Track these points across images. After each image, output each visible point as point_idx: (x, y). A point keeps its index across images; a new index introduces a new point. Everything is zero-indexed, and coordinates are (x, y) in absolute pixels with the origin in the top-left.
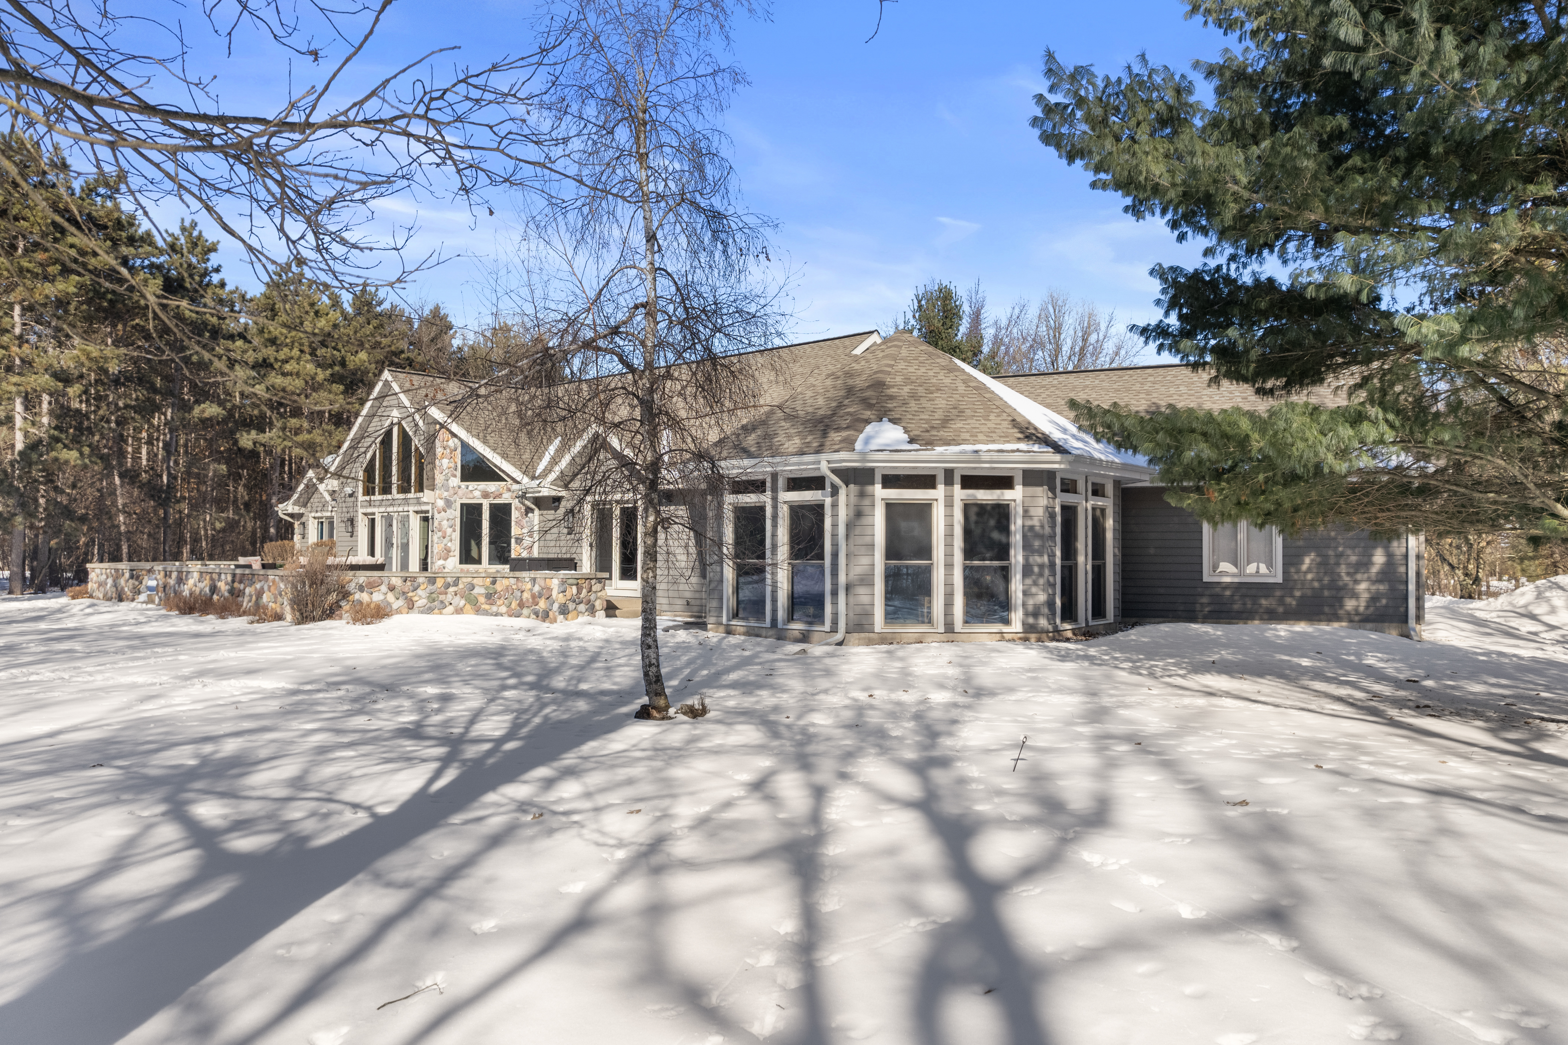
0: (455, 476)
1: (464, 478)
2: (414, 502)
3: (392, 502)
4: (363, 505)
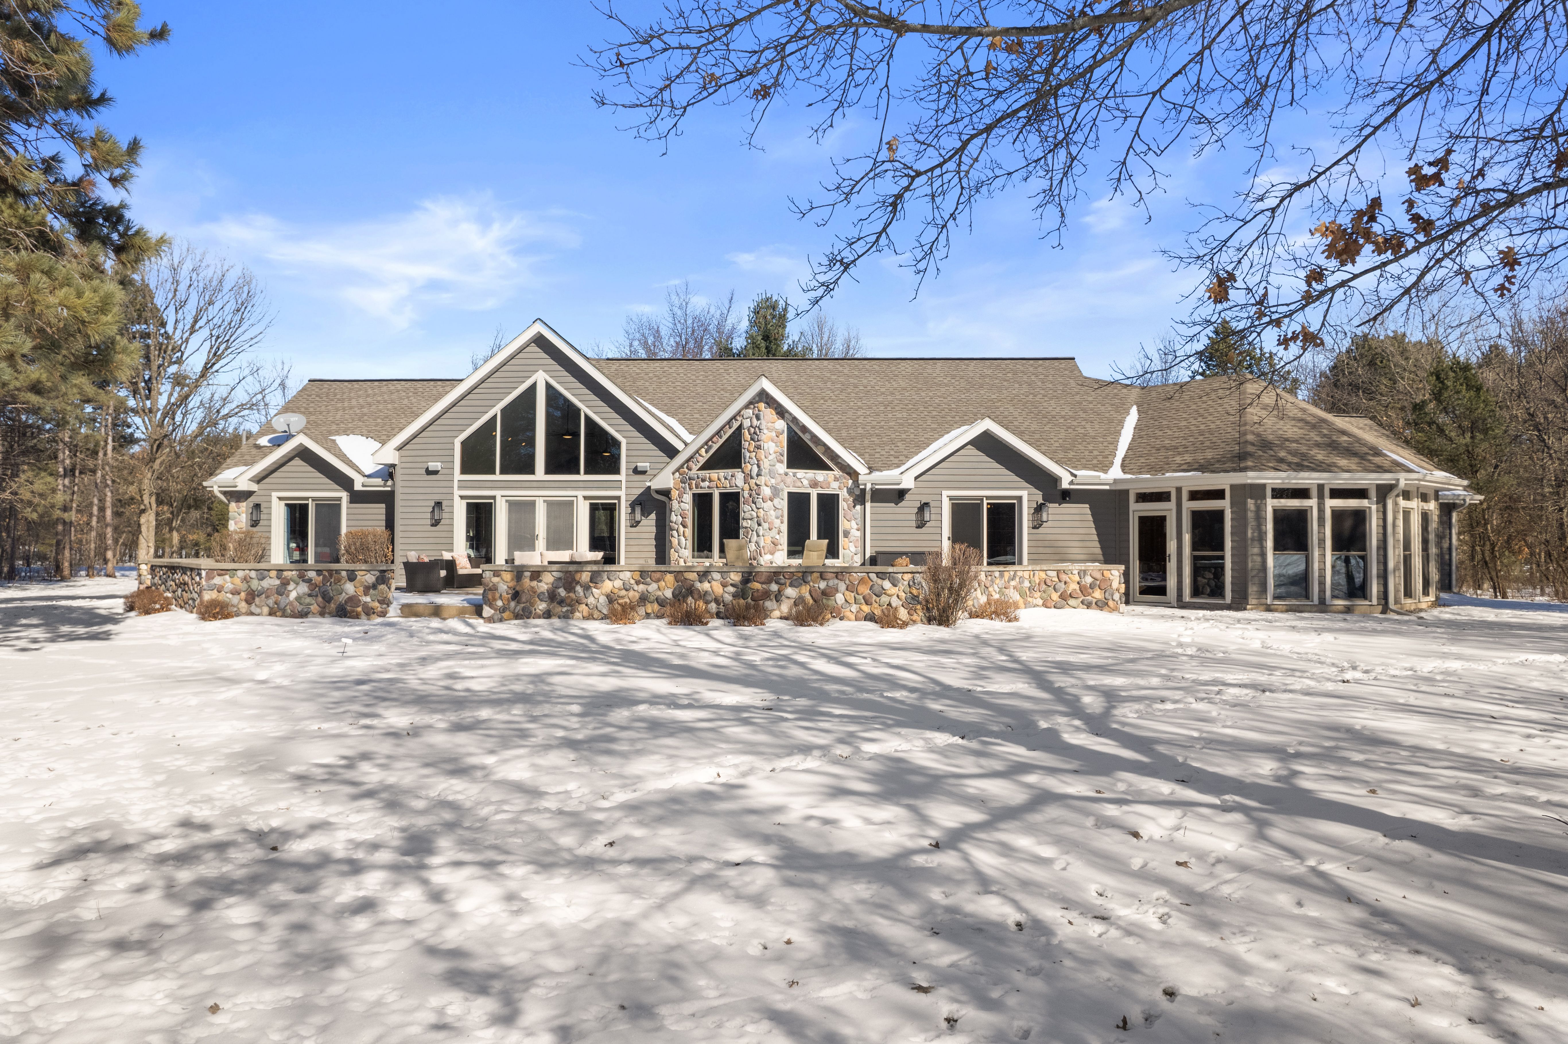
0: (781, 462)
1: (789, 466)
2: (586, 485)
3: (535, 484)
4: (463, 485)
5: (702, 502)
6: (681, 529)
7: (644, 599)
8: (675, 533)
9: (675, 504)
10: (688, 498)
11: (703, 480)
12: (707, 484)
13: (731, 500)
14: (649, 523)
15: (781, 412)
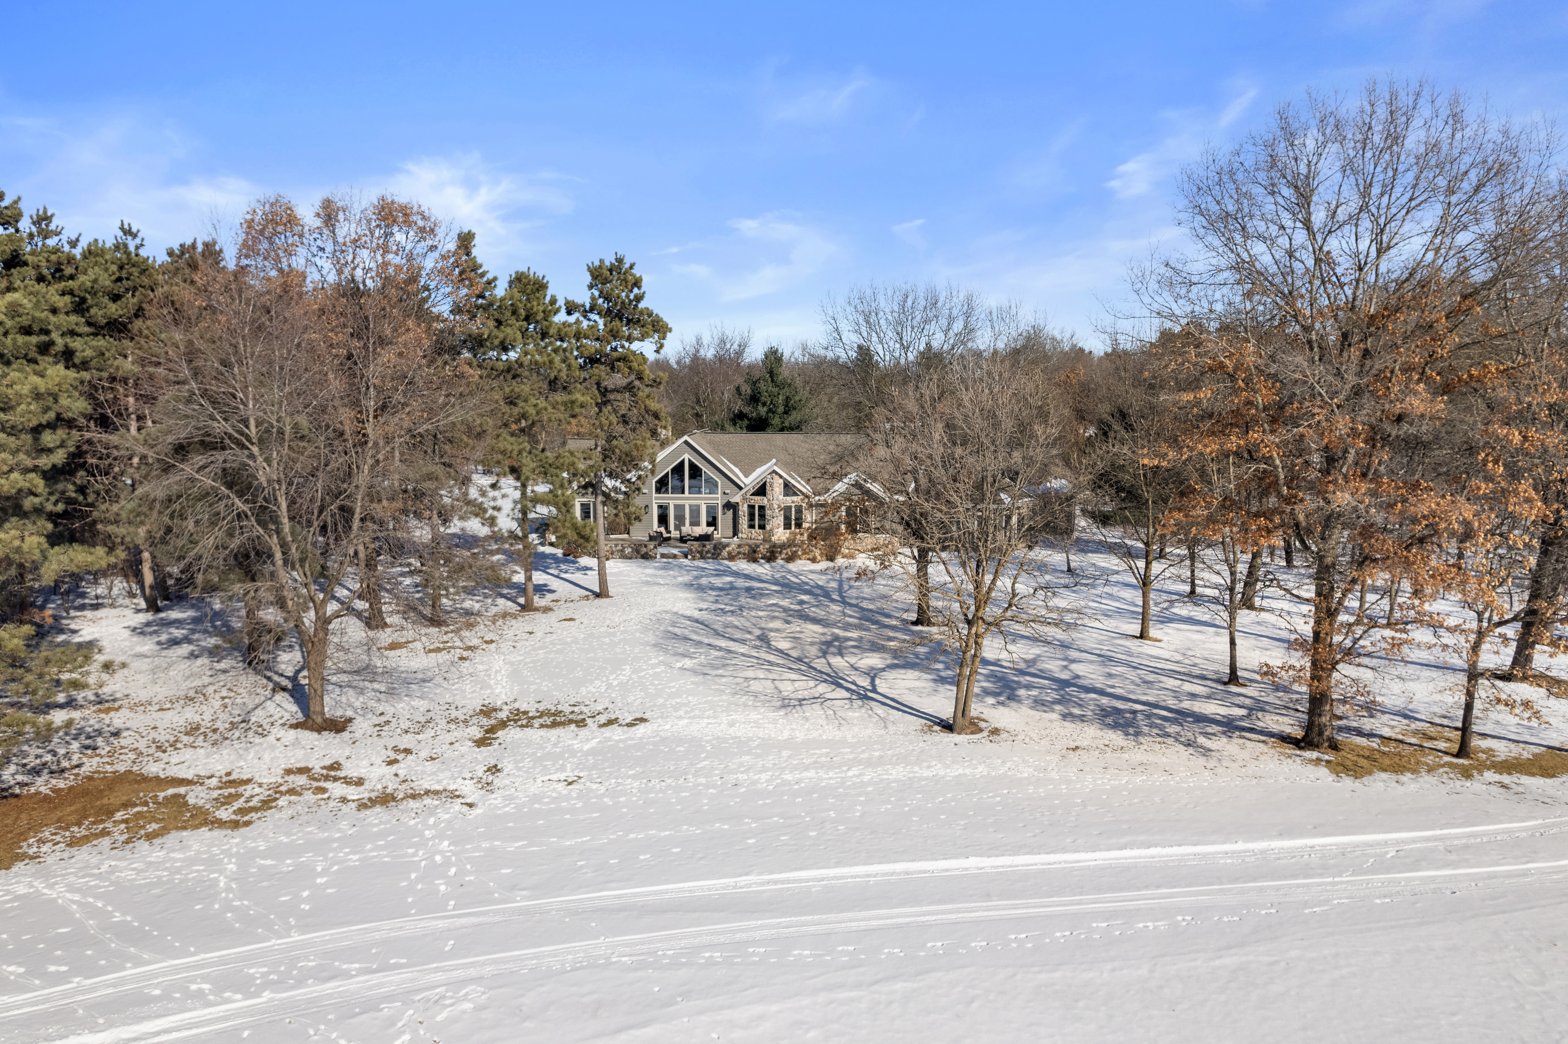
0: (781, 494)
1: (784, 495)
2: (705, 499)
3: (685, 498)
4: (656, 498)
5: (751, 507)
6: (743, 517)
7: (739, 553)
8: (740, 519)
9: (740, 508)
10: (746, 506)
12: (753, 501)
13: (762, 508)
14: (730, 513)
15: (781, 477)
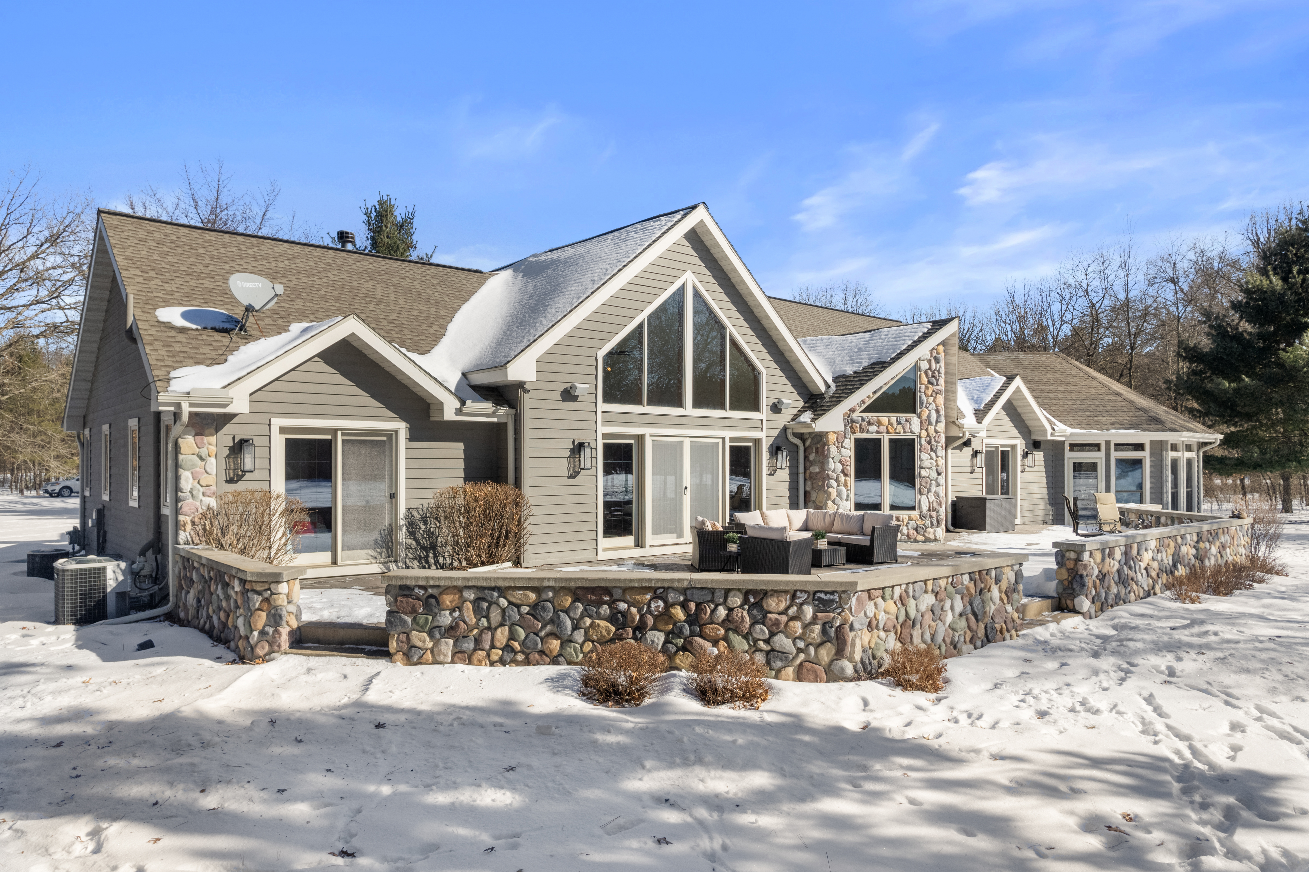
2: (730, 424)
3: (685, 421)
4: (606, 419)
6: (842, 478)
8: (833, 483)
9: (833, 450)
10: (849, 443)
11: (870, 424)
12: (874, 428)
13: (904, 447)
14: (784, 471)
